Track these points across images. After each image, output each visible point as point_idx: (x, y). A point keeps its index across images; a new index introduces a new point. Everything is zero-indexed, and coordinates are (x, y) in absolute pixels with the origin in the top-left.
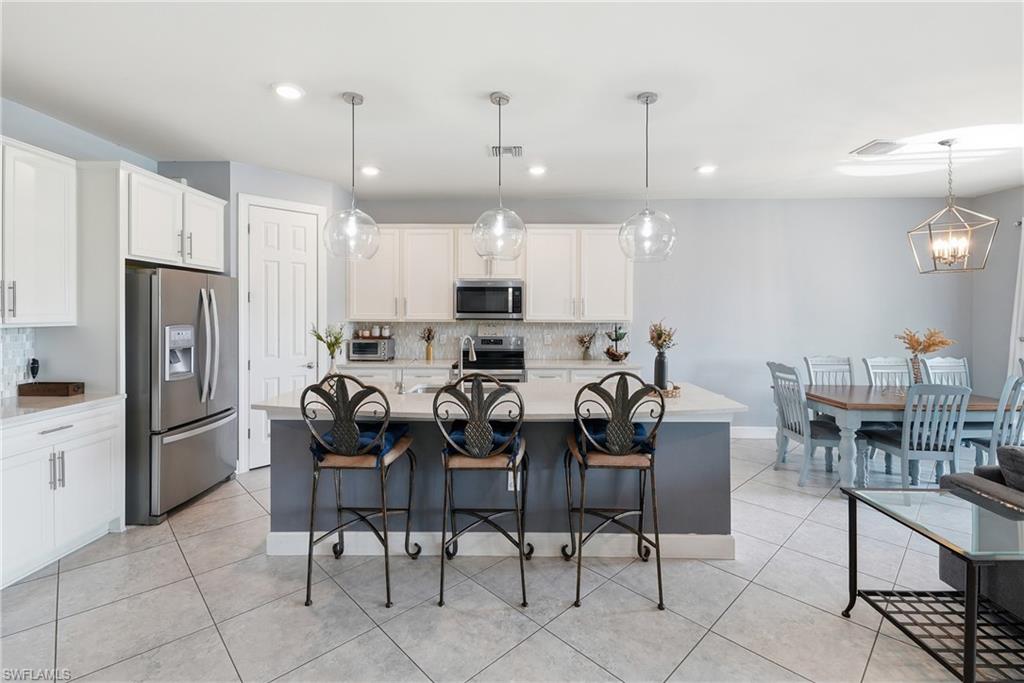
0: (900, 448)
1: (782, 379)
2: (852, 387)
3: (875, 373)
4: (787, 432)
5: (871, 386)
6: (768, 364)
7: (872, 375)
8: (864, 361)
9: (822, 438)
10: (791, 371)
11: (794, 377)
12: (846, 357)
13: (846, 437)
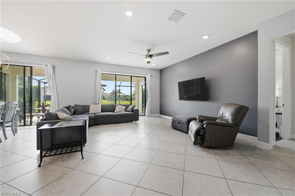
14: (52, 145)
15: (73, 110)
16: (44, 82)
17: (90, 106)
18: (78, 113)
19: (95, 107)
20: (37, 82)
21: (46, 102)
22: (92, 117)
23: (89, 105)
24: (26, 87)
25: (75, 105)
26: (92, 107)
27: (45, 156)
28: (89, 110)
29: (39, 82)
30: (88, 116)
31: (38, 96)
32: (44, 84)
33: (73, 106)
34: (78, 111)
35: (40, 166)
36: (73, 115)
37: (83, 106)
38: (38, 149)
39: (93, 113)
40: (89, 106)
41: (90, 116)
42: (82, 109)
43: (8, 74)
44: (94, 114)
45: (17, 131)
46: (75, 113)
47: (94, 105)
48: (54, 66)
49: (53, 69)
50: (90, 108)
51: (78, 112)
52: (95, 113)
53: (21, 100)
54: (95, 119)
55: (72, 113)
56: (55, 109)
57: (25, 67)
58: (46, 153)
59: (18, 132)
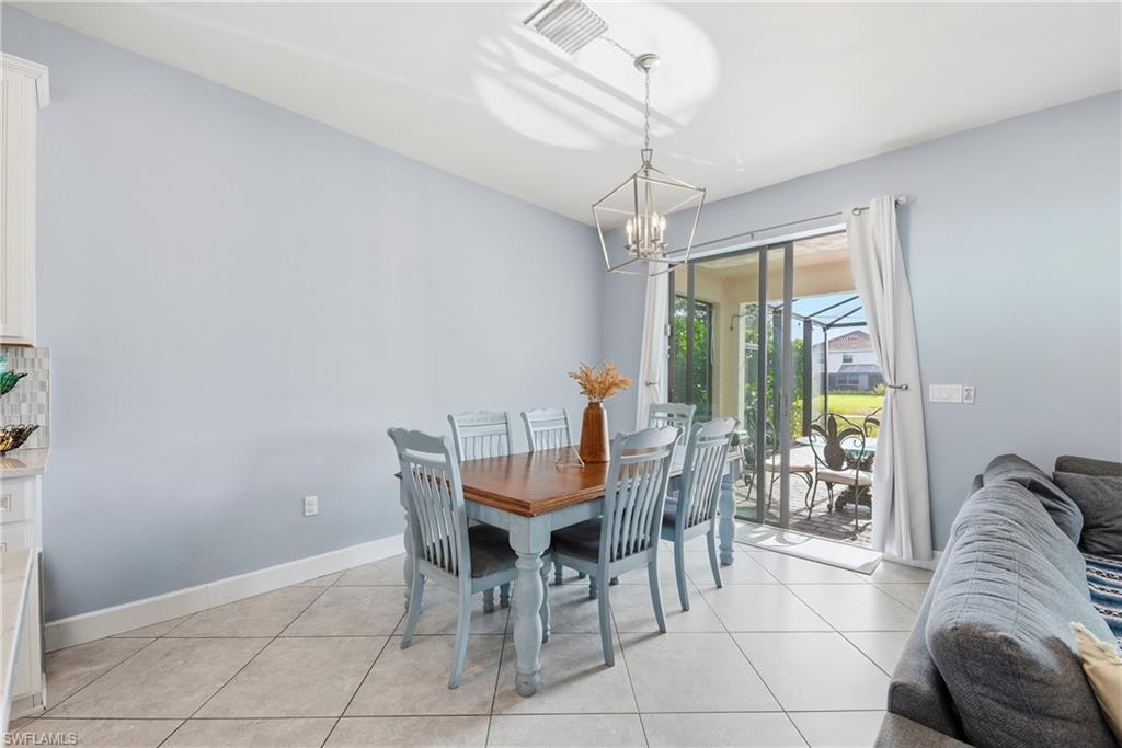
0: (597, 562)
1: (416, 461)
2: (509, 456)
3: (535, 432)
4: (425, 567)
5: (531, 454)
6: (391, 433)
7: (532, 435)
8: (523, 415)
9: (489, 574)
10: (436, 445)
11: (441, 458)
12: (500, 411)
13: (526, 571)
16: (822, 324)
20: (802, 323)
24: (768, 347)
29: (808, 323)
31: (804, 378)
32: (825, 330)
43: (718, 304)
45: (732, 559)
49: (898, 218)
53: (753, 394)
57: (763, 250)
59: (734, 564)
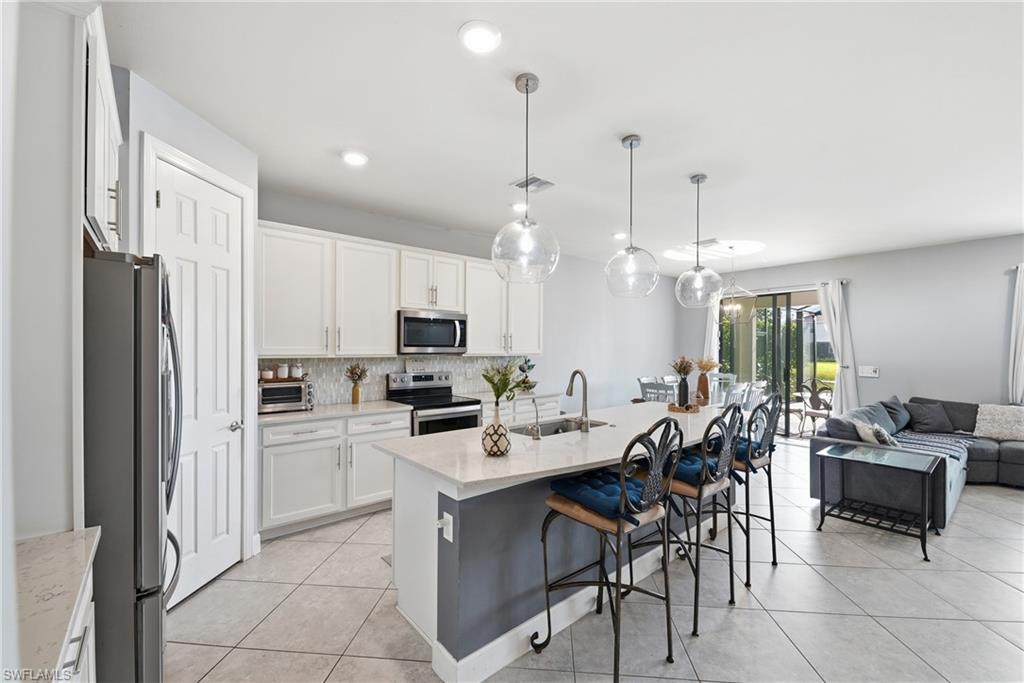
14: (844, 498)
15: (905, 417)
17: (977, 406)
18: (924, 427)
19: (1003, 414)
21: (819, 365)
22: (983, 450)
23: (974, 403)
25: (911, 401)
26: (990, 414)
27: (829, 514)
28: (975, 422)
29: (800, 314)
30: (966, 443)
32: (813, 316)
33: (907, 402)
34: (926, 421)
35: (819, 529)
36: (907, 434)
37: (947, 406)
38: (813, 495)
39: (994, 437)
40: (972, 410)
41: (977, 446)
42: (942, 418)
44: (999, 441)
46: (910, 426)
47: (999, 408)
48: (844, 282)
49: (843, 290)
50: (978, 416)
51: (925, 424)
52: (1001, 437)
54: (998, 461)
55: (903, 424)
56: (848, 409)
57: (774, 296)
58: (832, 510)
